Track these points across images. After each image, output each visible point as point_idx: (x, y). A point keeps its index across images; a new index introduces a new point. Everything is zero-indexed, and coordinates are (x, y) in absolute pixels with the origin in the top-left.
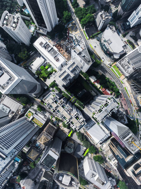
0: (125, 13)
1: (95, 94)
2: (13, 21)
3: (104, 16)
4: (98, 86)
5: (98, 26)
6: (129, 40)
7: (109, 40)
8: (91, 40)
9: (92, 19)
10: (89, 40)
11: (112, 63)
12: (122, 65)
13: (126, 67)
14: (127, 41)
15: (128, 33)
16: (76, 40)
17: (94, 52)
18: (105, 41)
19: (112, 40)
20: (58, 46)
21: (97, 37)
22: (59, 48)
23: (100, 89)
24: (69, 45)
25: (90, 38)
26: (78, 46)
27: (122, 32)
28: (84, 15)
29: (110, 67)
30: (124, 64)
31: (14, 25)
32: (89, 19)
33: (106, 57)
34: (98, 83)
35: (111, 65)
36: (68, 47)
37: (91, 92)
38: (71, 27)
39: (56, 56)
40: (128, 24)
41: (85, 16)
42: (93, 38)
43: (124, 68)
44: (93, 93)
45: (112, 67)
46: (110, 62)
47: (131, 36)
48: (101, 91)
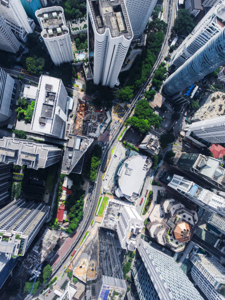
0: (177, 167)
1: (47, 202)
2: (55, 26)
3: (152, 144)
4: (64, 197)
5: (142, 142)
6: (152, 193)
7: (131, 170)
8: (121, 144)
9: (143, 129)
10: (119, 142)
11: (109, 192)
12: (111, 209)
13: (111, 216)
14: (150, 191)
15: (160, 186)
16: (106, 126)
17: (108, 160)
18: (126, 165)
19: (133, 173)
20: (83, 106)
21: (130, 150)
22: (83, 109)
23: (60, 203)
24: (95, 120)
25: (122, 141)
26: (80, 140)
27: (157, 177)
28: (143, 116)
29: (102, 194)
30: (113, 211)
31: (50, 31)
32: (141, 127)
33: (113, 179)
34: (67, 193)
35: (104, 193)
36: (91, 120)
37: (47, 194)
38: (121, 107)
39: (44, 118)
40: (169, 178)
41: (141, 118)
42: (125, 145)
43: (108, 213)
44: (47, 198)
45: (103, 196)
46: (108, 189)
47: (159, 191)
48: (59, 205)
